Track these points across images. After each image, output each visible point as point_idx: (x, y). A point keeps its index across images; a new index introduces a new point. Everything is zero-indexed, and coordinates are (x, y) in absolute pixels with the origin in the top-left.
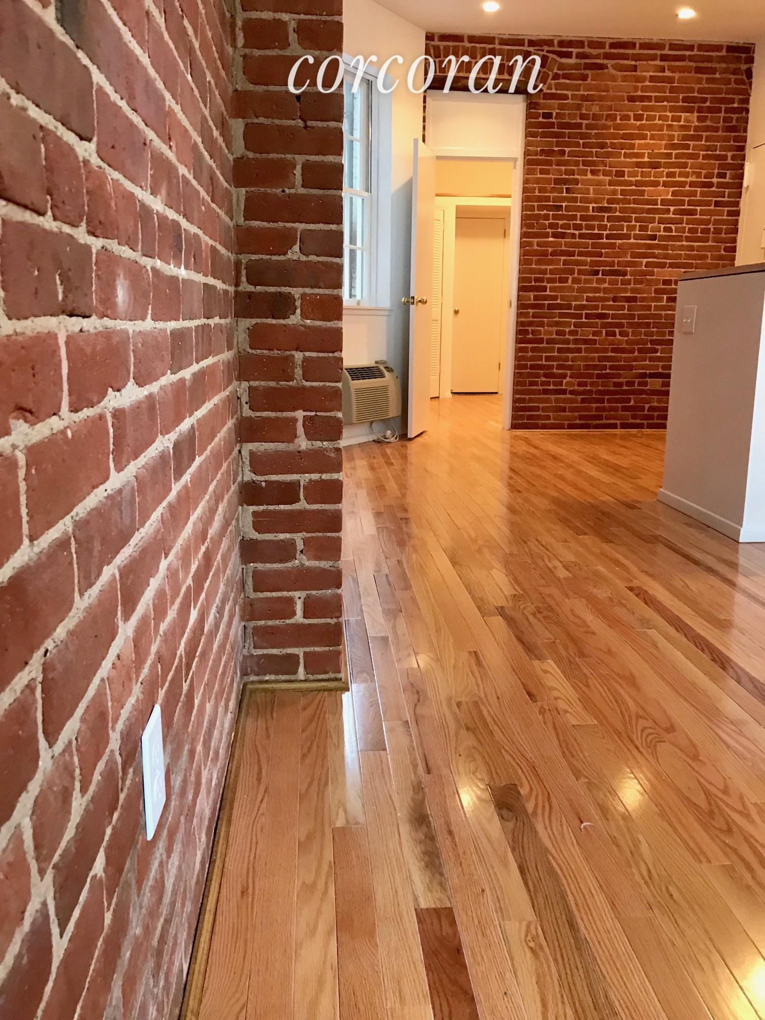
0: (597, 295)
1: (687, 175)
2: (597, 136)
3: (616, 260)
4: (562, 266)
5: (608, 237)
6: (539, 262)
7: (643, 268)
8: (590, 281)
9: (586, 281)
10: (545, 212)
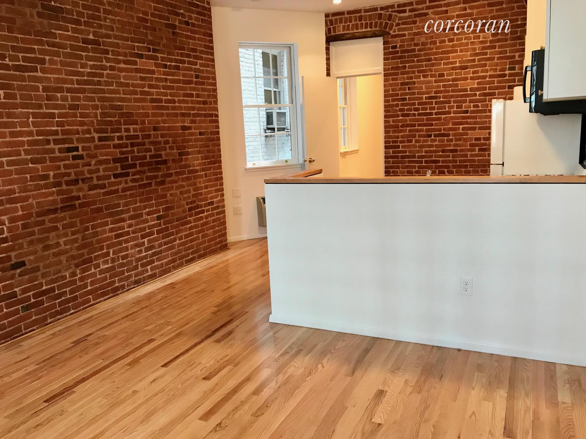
0: (431, 149)
1: (487, 71)
2: (425, 55)
3: (442, 127)
4: (408, 133)
5: (436, 114)
6: (394, 132)
7: (461, 131)
8: (427, 141)
9: (424, 141)
10: (396, 102)
